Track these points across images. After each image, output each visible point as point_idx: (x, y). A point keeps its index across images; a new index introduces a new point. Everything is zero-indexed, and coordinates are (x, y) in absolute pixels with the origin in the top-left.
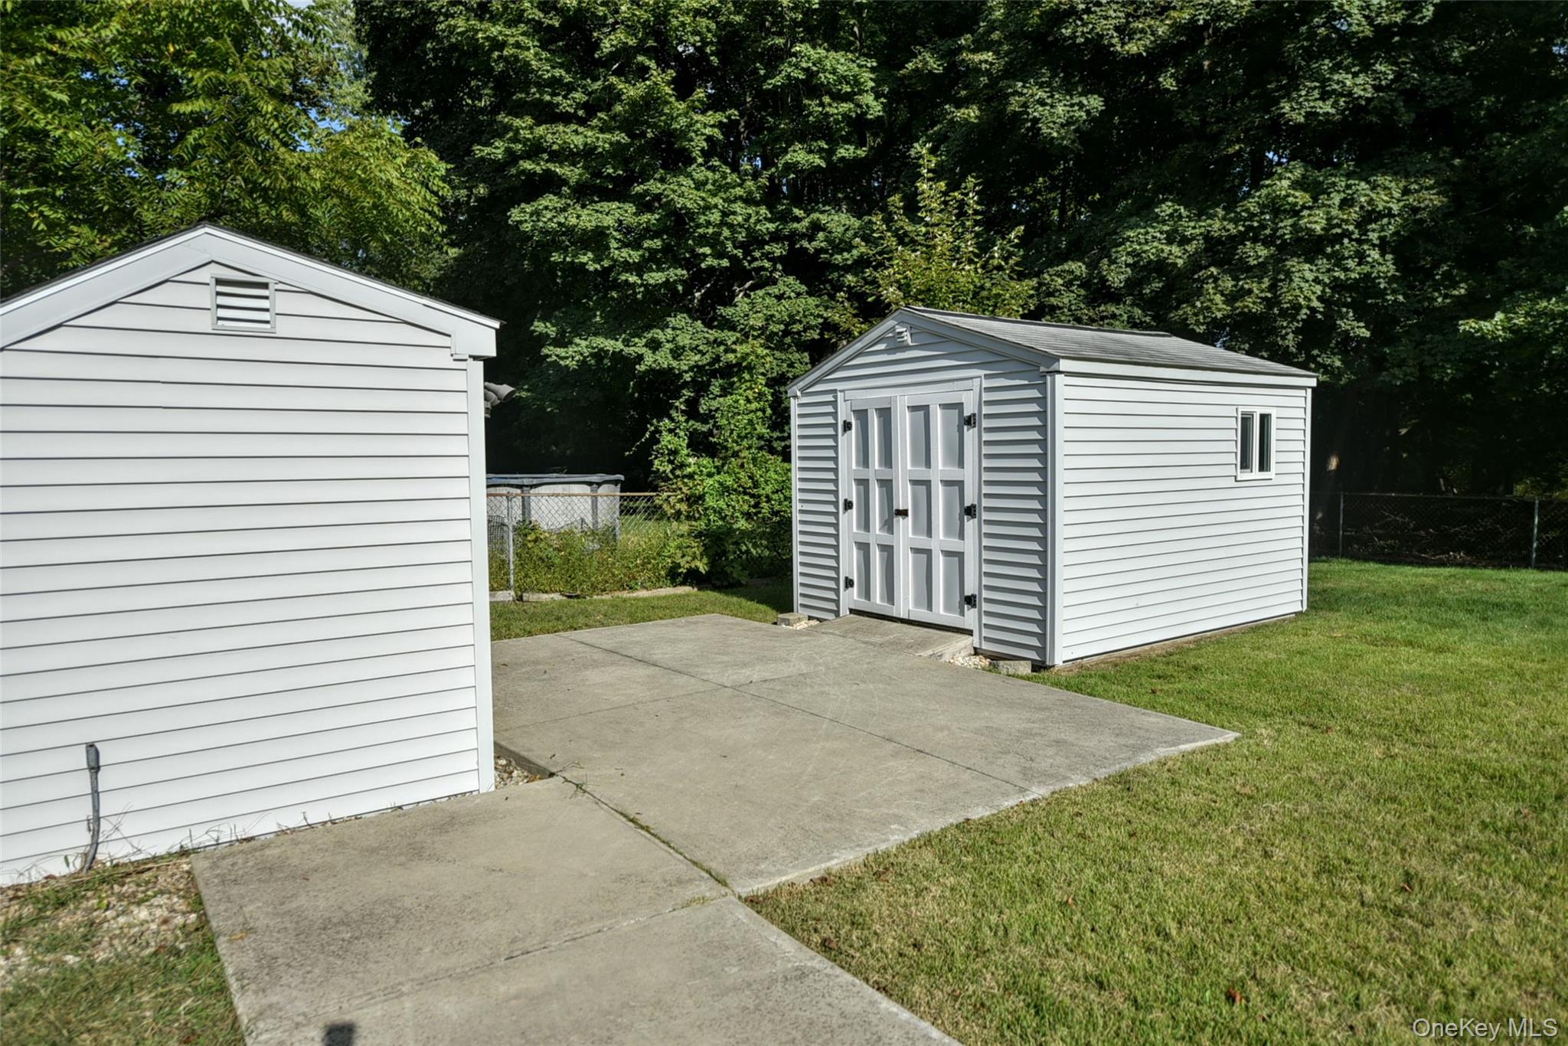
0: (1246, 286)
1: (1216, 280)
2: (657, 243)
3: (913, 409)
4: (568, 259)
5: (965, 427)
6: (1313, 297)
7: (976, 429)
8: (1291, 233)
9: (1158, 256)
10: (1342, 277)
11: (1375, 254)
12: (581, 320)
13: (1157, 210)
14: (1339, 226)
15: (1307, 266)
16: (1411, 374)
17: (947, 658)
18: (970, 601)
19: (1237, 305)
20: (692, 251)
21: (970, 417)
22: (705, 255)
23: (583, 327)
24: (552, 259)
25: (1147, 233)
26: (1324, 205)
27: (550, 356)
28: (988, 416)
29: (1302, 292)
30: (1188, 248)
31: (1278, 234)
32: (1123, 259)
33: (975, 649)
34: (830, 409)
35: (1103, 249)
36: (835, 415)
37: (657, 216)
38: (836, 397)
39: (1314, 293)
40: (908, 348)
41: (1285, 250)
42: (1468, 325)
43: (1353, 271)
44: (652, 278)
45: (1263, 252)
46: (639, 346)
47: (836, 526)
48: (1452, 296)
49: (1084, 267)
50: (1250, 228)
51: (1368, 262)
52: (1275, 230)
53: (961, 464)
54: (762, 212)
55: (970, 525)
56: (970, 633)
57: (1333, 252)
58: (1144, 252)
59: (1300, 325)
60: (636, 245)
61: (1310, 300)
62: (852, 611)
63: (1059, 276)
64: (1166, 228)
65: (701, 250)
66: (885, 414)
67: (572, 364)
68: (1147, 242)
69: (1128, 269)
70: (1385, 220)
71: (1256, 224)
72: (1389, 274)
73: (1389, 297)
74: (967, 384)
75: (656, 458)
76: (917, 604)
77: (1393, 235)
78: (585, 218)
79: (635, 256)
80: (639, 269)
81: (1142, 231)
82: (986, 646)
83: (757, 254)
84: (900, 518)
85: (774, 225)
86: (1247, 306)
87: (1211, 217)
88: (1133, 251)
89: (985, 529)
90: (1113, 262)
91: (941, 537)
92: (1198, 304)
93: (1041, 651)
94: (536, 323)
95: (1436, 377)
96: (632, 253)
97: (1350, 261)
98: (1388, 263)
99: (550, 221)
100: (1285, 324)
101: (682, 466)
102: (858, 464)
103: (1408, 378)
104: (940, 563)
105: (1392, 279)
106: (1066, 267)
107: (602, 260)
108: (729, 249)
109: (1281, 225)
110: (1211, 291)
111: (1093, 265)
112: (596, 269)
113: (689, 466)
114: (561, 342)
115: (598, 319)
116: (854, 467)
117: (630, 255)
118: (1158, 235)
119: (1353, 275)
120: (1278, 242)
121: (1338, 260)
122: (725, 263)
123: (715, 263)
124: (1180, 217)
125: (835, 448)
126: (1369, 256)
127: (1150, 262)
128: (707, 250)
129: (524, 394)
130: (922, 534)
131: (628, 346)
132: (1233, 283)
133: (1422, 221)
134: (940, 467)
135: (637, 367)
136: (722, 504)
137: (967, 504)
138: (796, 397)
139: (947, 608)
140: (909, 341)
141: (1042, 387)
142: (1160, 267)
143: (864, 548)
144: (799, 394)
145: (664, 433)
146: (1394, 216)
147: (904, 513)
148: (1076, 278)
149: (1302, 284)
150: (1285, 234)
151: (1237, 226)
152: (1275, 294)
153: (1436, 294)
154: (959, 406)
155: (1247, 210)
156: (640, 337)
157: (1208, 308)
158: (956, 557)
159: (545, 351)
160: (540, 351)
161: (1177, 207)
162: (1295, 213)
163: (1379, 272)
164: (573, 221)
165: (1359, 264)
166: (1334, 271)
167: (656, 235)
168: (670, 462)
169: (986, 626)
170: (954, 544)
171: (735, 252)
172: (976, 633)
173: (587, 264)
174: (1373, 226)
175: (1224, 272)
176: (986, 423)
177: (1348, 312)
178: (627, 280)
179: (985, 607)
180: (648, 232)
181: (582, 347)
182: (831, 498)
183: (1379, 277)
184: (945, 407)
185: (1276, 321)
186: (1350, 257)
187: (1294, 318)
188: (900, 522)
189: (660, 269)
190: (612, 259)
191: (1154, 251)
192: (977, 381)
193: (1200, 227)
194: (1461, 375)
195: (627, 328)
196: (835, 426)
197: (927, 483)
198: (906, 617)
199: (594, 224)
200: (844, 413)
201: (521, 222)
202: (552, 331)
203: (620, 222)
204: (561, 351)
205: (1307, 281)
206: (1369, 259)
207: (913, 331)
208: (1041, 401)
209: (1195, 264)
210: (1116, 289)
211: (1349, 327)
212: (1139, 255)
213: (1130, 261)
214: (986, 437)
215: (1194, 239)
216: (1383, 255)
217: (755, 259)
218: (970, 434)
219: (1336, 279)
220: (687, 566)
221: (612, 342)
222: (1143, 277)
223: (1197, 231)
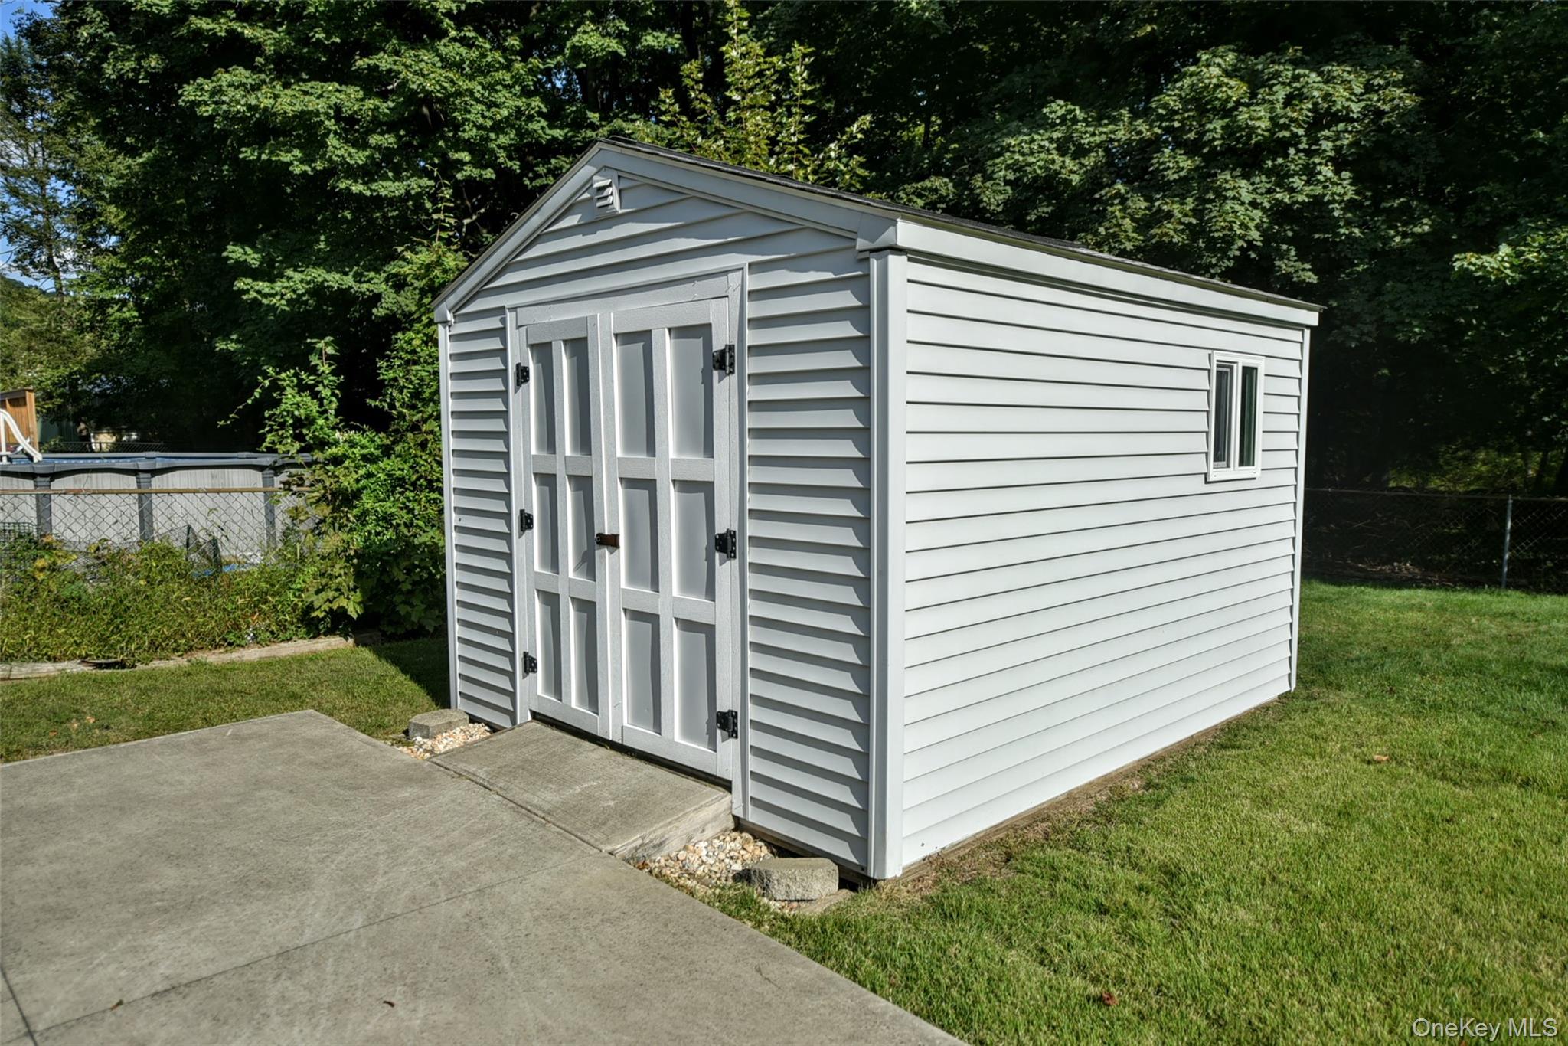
0: (1165, 207)
1: (1123, 200)
2: (389, 140)
3: (626, 338)
4: (264, 157)
5: (716, 374)
6: (1252, 225)
7: (734, 377)
8: (1222, 138)
9: (1047, 169)
10: (1286, 200)
11: (1327, 171)
12: (298, 246)
13: (1045, 110)
14: (1285, 127)
15: (1243, 183)
16: (1368, 334)
17: (673, 846)
18: (726, 722)
19: (1154, 231)
20: (444, 156)
21: (722, 353)
22: (463, 163)
23: (300, 256)
24: (241, 156)
25: (1033, 141)
26: (1264, 101)
27: (247, 291)
28: (759, 350)
29: (1237, 217)
30: (1085, 161)
31: (1205, 139)
32: (1002, 173)
33: (736, 818)
34: (494, 344)
35: (976, 162)
36: (502, 353)
37: (391, 104)
38: (504, 321)
39: (1253, 219)
40: (616, 219)
41: (1214, 160)
42: (1467, 261)
43: (1300, 192)
44: (386, 188)
45: (1186, 163)
46: (377, 283)
47: (508, 557)
48: (1413, 234)
49: (950, 185)
50: (1169, 130)
51: (1319, 181)
52: (1202, 134)
53: (708, 449)
54: (533, 104)
55: (726, 571)
56: (727, 786)
57: (1274, 166)
58: (1029, 165)
59: (1231, 264)
60: (361, 144)
61: (1247, 228)
62: (535, 716)
63: (920, 196)
64: (1056, 135)
65: (457, 156)
66: (579, 347)
67: (282, 305)
68: (1032, 153)
69: (1008, 188)
70: (1341, 126)
71: (1177, 124)
72: (1346, 198)
73: (1342, 231)
74: (715, 285)
75: (270, 432)
76: (637, 716)
77: (1351, 145)
78: (287, 100)
79: (360, 157)
80: (368, 173)
81: (1027, 138)
82: (754, 817)
83: (541, 170)
84: (606, 551)
85: (562, 133)
86: (1166, 234)
87: (1114, 121)
88: (1014, 164)
89: (754, 581)
90: (987, 177)
91: (676, 592)
92: (1102, 230)
93: (860, 844)
94: (230, 248)
95: (1401, 337)
96: (353, 150)
97: (1296, 179)
98: (1345, 183)
99: (238, 101)
100: (1214, 261)
101: (323, 444)
102: (540, 446)
103: (1364, 338)
104: (673, 641)
105: (1350, 205)
106: (927, 184)
107: (314, 161)
108: (501, 160)
109: (1209, 126)
110: (1117, 213)
111: (962, 185)
112: (305, 172)
113: (336, 443)
114: (267, 273)
115: (322, 245)
116: (534, 451)
117: (350, 154)
118: (1046, 144)
119: (1301, 198)
120: (1206, 150)
121: (1280, 177)
122: (489, 174)
123: (476, 173)
124: (1075, 121)
125: (504, 415)
126: (1320, 173)
127: (1037, 178)
128: (465, 156)
129: (232, 346)
130: (643, 584)
131: (360, 282)
132: (1146, 204)
133: (1389, 126)
134: (672, 454)
135: (374, 311)
136: (388, 506)
137: (720, 529)
138: (445, 323)
139: (688, 731)
140: (617, 205)
141: (860, 284)
142: (1050, 184)
143: (551, 600)
144: (450, 317)
145: (289, 390)
146: (1352, 120)
147: (611, 541)
148: (942, 199)
149: (1237, 208)
150: (1214, 139)
151: (1151, 127)
152: (1201, 220)
153: (1392, 232)
154: (703, 331)
155: (1165, 106)
156: (377, 271)
157: (1115, 236)
158: (701, 631)
159: (240, 284)
160: (232, 285)
161: (1070, 107)
162: (1227, 111)
163: (1333, 194)
164: (267, 102)
165: (1308, 183)
166: (1275, 191)
167: (391, 127)
168: (298, 437)
169: (755, 776)
170: (697, 608)
171: (509, 164)
172: (737, 786)
173: (291, 163)
174: (1326, 133)
175: (1134, 191)
176: (753, 365)
177: (1289, 250)
178: (348, 189)
179: (754, 738)
180: (377, 124)
181: (297, 280)
182: (499, 506)
183: (1334, 201)
184: (681, 332)
185: (1201, 257)
186: (1296, 173)
187: (1224, 252)
188: (604, 554)
189: (398, 178)
190: (330, 160)
191: (1041, 163)
192: (735, 278)
193: (1101, 133)
194: (1431, 336)
195: (361, 258)
196: (502, 374)
197: (649, 485)
198: (617, 739)
199: (298, 108)
200: (518, 352)
201: (198, 104)
202: (253, 258)
203: (338, 108)
204: (261, 285)
205: (1243, 204)
206: (1320, 177)
207: (624, 184)
208: (860, 314)
209: (1094, 181)
210: (992, 214)
211: (1292, 270)
212: (1020, 169)
213: (1011, 176)
214: (753, 393)
215: (1091, 150)
216: (1337, 172)
217: (538, 176)
218: (724, 388)
219: (1279, 202)
220: (326, 607)
221: (337, 276)
222: (1027, 199)
223: (1097, 139)
